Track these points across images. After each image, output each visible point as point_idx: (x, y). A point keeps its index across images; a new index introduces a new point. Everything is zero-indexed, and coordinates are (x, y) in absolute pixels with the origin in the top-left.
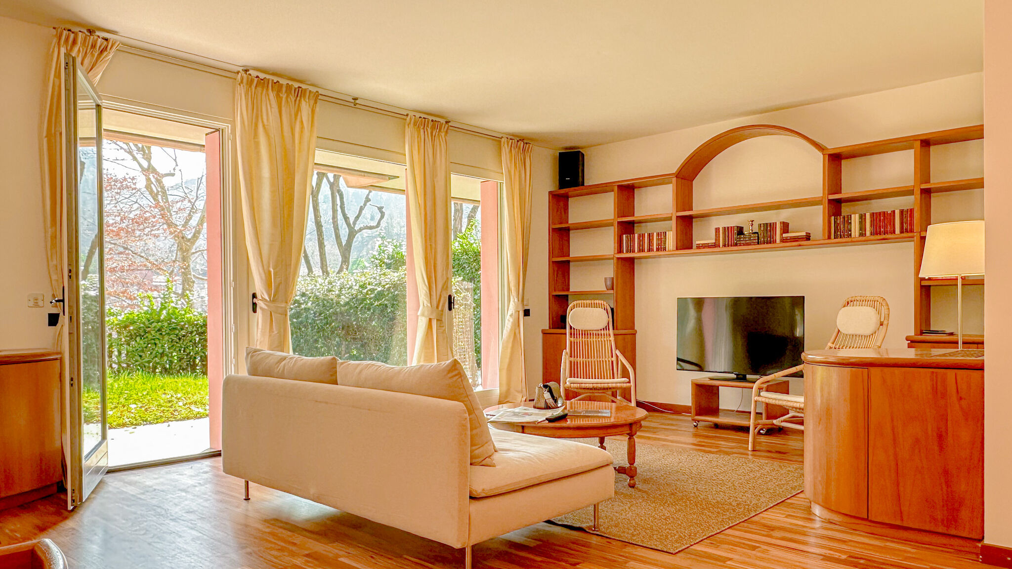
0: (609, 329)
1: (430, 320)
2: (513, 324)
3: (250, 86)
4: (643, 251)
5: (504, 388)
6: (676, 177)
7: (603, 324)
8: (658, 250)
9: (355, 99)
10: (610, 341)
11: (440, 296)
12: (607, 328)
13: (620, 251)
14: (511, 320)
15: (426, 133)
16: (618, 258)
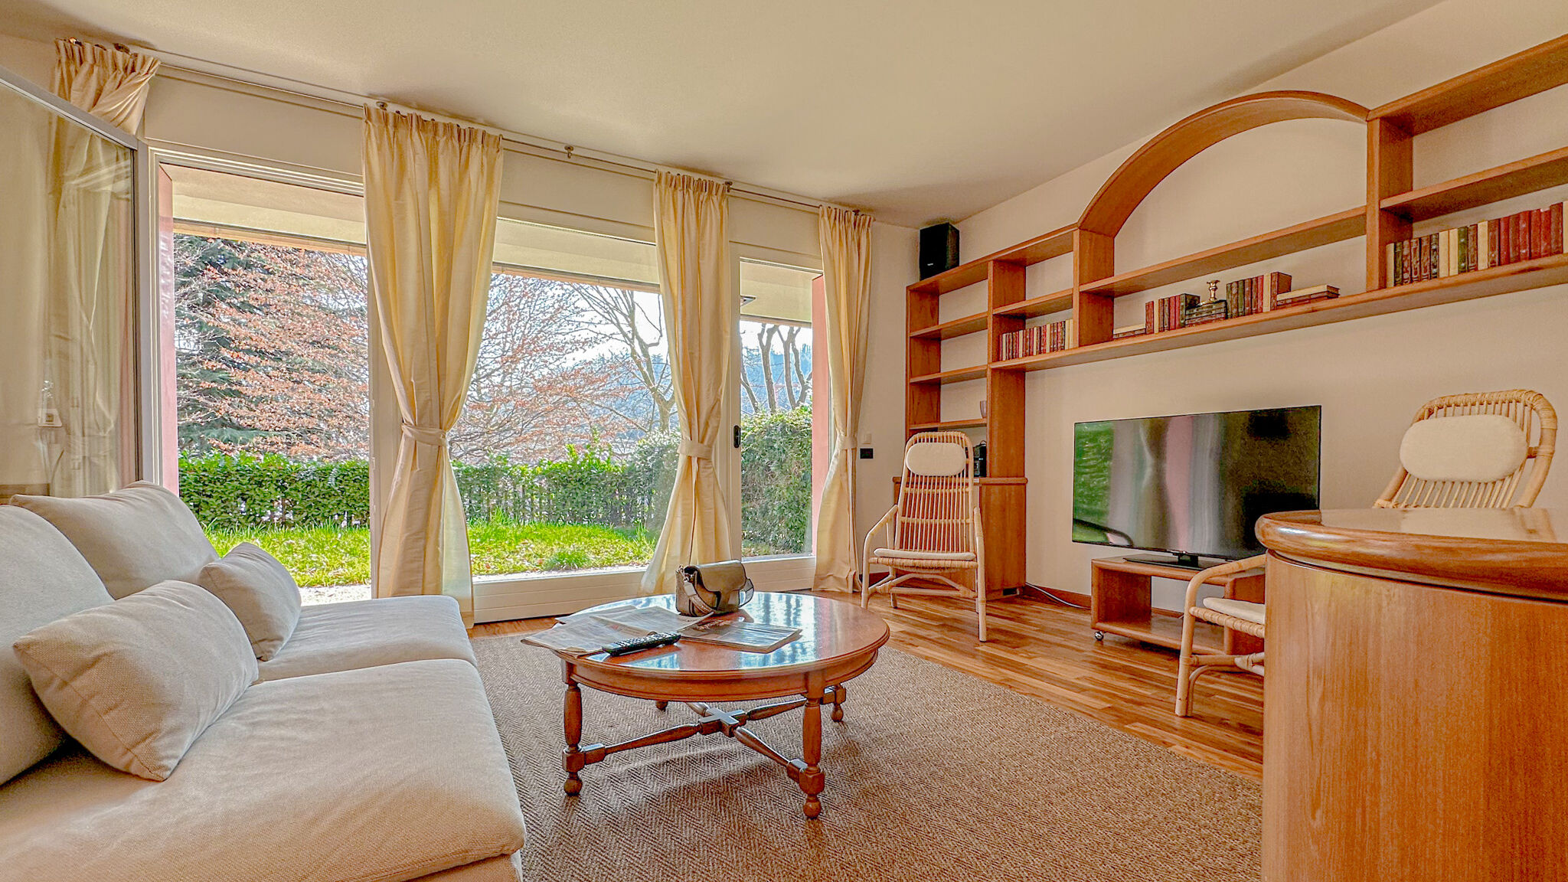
0: (967, 476)
1: (690, 458)
2: (838, 468)
3: (386, 125)
4: (1031, 354)
5: (826, 557)
6: (1080, 228)
7: (959, 467)
8: (1052, 350)
9: (569, 148)
10: (967, 493)
11: (707, 424)
12: (965, 473)
13: (997, 358)
14: (836, 462)
15: (686, 197)
16: (994, 370)
